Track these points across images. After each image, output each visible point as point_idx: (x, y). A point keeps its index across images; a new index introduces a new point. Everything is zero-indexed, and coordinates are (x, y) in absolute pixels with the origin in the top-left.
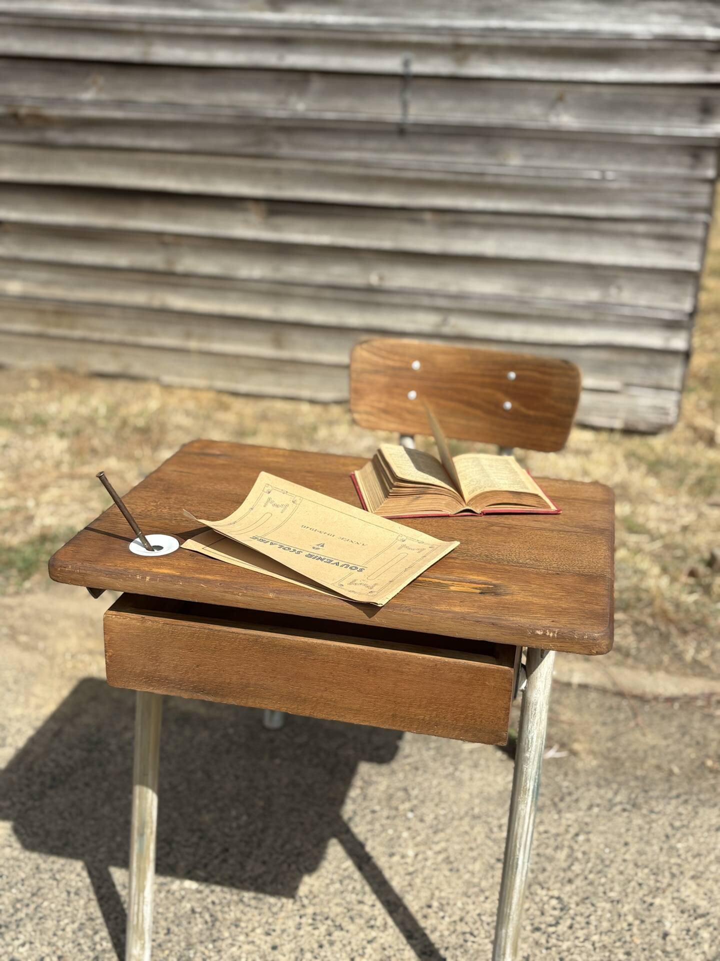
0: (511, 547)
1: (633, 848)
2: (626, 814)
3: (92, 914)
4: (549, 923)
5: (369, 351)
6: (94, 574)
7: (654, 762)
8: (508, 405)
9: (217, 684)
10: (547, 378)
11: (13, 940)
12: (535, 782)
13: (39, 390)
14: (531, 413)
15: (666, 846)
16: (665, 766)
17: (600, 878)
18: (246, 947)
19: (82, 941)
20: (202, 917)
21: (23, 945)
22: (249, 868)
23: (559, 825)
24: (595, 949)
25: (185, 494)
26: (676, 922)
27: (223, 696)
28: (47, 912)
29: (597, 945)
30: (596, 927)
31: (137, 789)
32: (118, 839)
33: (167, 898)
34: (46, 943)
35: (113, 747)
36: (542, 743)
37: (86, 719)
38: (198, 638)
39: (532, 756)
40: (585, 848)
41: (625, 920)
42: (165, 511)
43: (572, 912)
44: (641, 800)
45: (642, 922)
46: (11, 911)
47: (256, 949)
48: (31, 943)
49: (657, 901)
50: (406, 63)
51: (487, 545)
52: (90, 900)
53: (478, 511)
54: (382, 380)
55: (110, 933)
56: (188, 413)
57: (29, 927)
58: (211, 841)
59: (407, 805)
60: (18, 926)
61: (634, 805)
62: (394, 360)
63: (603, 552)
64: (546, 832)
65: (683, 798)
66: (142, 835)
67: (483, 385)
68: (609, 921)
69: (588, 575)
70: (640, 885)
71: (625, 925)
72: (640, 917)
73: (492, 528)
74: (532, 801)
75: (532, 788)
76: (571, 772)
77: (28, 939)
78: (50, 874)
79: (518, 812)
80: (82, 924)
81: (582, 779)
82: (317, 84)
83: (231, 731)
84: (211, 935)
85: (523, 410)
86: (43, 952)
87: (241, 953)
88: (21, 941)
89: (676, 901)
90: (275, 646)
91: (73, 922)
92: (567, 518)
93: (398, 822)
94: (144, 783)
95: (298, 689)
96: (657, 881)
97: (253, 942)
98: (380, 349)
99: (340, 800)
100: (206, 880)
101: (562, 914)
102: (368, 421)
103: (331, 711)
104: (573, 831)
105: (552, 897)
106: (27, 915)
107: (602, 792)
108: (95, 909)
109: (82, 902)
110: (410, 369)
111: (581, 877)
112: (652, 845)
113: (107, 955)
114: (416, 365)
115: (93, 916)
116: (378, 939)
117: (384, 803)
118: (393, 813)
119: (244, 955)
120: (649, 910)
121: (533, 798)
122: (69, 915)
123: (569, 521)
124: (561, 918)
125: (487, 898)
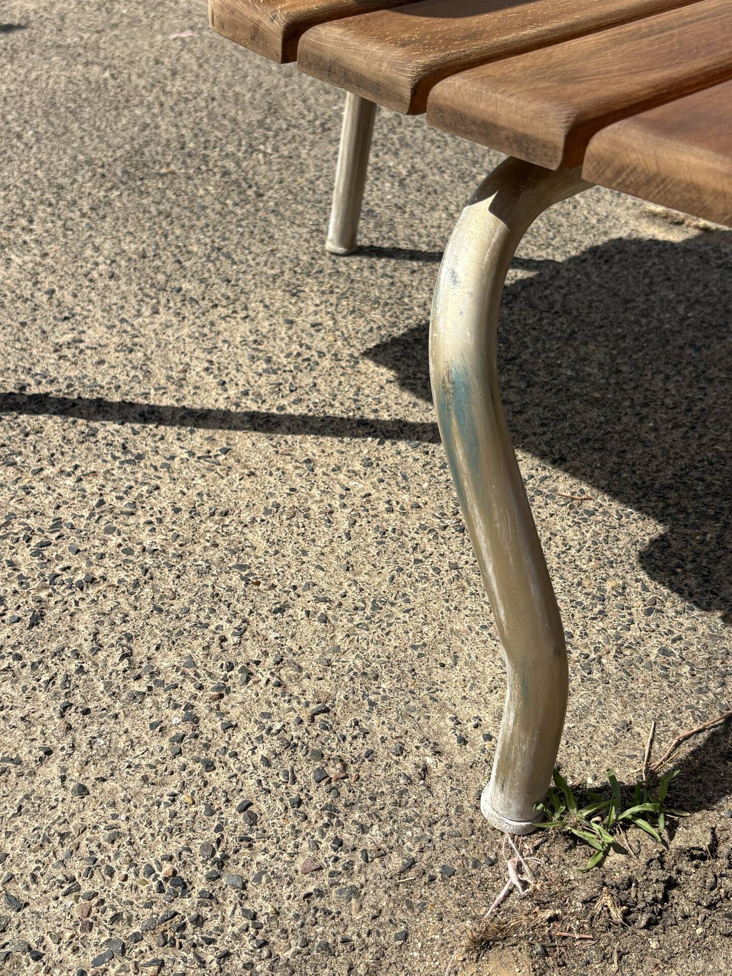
23: (247, 713)
104: (210, 725)
105: (92, 581)
125: (177, 511)
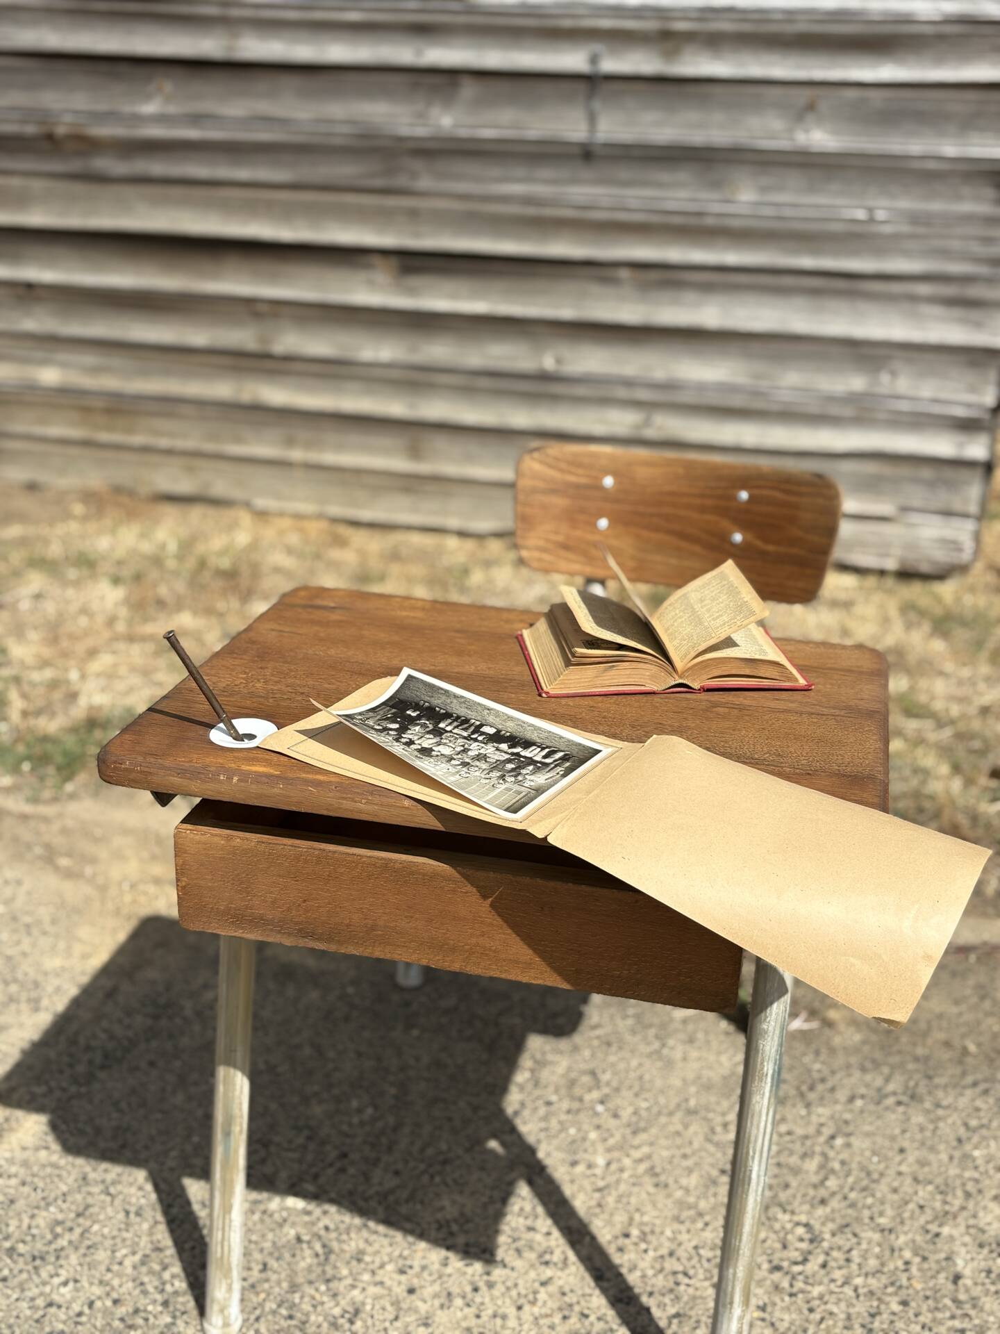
0: (743, 736)
1: (911, 1157)
2: (901, 1109)
3: (159, 1242)
4: (793, 1260)
5: (541, 462)
6: (162, 772)
7: (941, 1036)
8: (738, 537)
9: (332, 926)
10: (793, 499)
11: (52, 1277)
12: (775, 1064)
13: (85, 519)
14: (770, 548)
15: (957, 1154)
16: (957, 1042)
17: (865, 1198)
18: (372, 1290)
19: (146, 1279)
20: (311, 1248)
21: (65, 1284)
22: (375, 1180)
23: (808, 1123)
24: (858, 1296)
25: (286, 662)
26: (972, 1259)
27: (340, 943)
28: (98, 1239)
29: (861, 1291)
30: (859, 1265)
31: (221, 1071)
32: (196, 1139)
33: (262, 1221)
34: (96, 1281)
35: (188, 1012)
36: (786, 1011)
37: (151, 974)
38: (306, 861)
39: (771, 1029)
40: (845, 1155)
41: (901, 1257)
42: (258, 685)
43: (825, 1245)
44: (922, 1090)
45: (925, 1259)
46: (49, 1237)
47: (385, 1292)
48: (76, 1281)
49: (946, 1231)
50: (594, 60)
51: (710, 734)
52: (156, 1223)
53: (696, 685)
54: (560, 502)
55: (185, 1269)
56: (290, 551)
57: (74, 1259)
58: (323, 1143)
59: (595, 1095)
60: (58, 1258)
61: (913, 1097)
62: (577, 475)
63: (873, 743)
64: (789, 1133)
65: (982, 1086)
66: (227, 1134)
67: (703, 509)
68: (878, 1257)
69: (851, 776)
70: (921, 1207)
71: (900, 1264)
72: (921, 1252)
73: (714, 709)
74: (771, 1091)
75: (770, 1072)
76: (824, 1050)
77: (72, 1274)
78: (101, 1187)
79: (752, 1107)
80: (146, 1256)
81: (840, 1060)
82: (468, 89)
83: (350, 990)
84: (324, 1272)
85: (759, 544)
86: (93, 1294)
87: (366, 1297)
88: (62, 1279)
89: (972, 1231)
90: (412, 873)
91: (134, 1253)
92: (822, 696)
93: (582, 1117)
94: (230, 1063)
95: (444, 934)
96: (945, 1202)
97: (381, 1283)
98: (557, 459)
99: (500, 1087)
100: (316, 1196)
101: (811, 1247)
102: (540, 560)
103: (490, 965)
104: (827, 1132)
105: (798, 1224)
106: (70, 1242)
107: (868, 1077)
108: (163, 1236)
109: (145, 1226)
110: (601, 488)
111: (839, 1197)
112: (938, 1152)
113: (181, 1299)
114: (608, 481)
115: (161, 1245)
116: (555, 1280)
117: (563, 1091)
118: (576, 1105)
119: (369, 1301)
120: (934, 1243)
121: (772, 1086)
122: (128, 1243)
123: (824, 700)
124: (810, 1252)
125: (707, 1224)
